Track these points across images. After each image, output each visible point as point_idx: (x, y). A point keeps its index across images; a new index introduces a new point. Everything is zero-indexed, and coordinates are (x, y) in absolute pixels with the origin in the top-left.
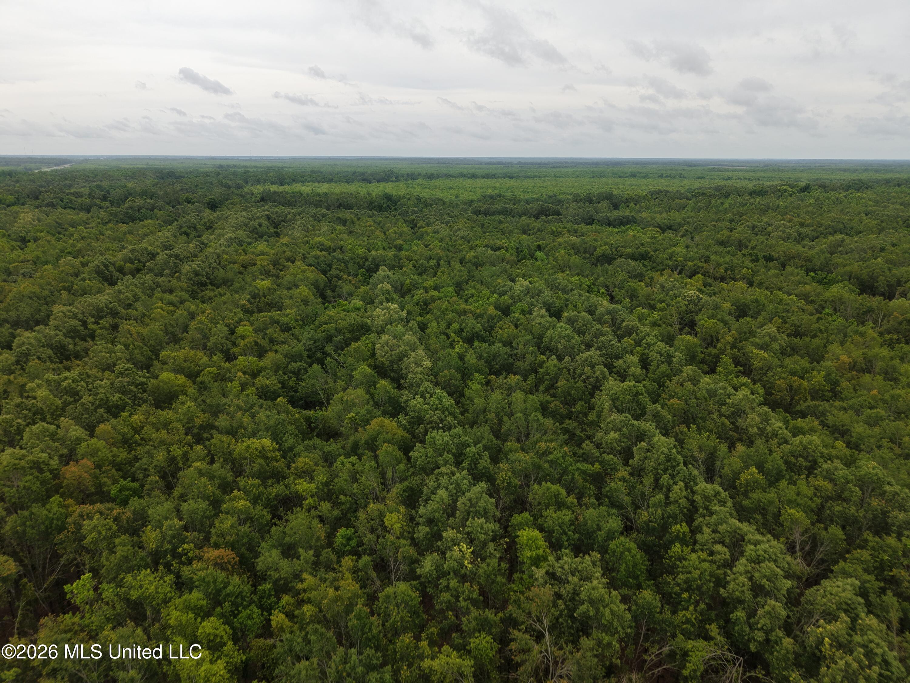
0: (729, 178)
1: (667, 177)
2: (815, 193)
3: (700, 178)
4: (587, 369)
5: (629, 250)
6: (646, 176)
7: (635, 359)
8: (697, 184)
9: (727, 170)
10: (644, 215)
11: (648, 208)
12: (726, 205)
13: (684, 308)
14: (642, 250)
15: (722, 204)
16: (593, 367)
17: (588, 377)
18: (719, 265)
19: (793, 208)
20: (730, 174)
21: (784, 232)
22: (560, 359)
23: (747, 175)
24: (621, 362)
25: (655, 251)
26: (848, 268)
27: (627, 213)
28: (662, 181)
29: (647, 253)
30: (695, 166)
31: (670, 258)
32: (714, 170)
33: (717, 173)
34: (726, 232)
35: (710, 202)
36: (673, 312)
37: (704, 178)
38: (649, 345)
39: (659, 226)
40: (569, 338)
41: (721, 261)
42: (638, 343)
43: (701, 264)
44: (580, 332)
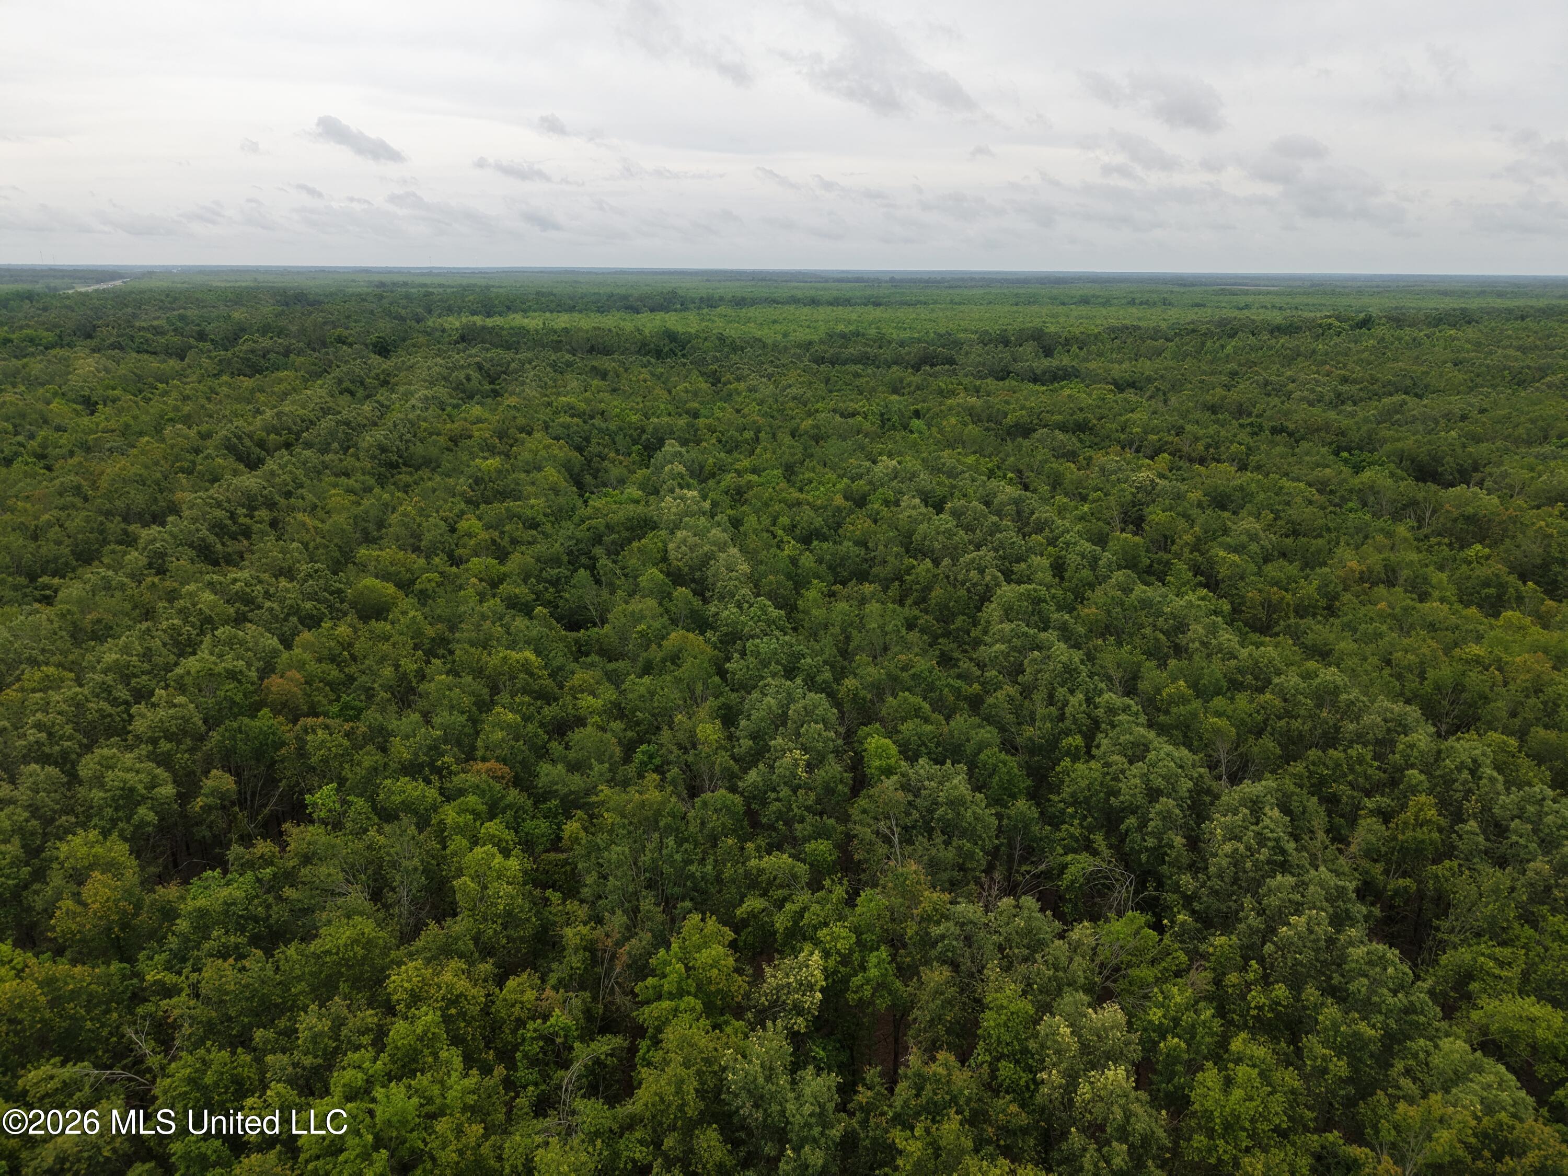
0: (1247, 307)
1: (1141, 303)
2: (1379, 331)
3: (1198, 305)
4: (973, 574)
5: (1060, 418)
6: (1107, 303)
7: (1045, 562)
8: (1191, 315)
9: (1246, 293)
10: (1092, 365)
11: (1100, 354)
12: (1229, 349)
13: (1130, 497)
14: (1080, 416)
15: (1223, 347)
16: (982, 571)
17: (975, 585)
18: (1197, 439)
19: (1338, 353)
20: (1249, 299)
21: (1313, 391)
22: (936, 563)
23: (1278, 301)
24: (1023, 565)
25: (1100, 419)
26: (1399, 445)
27: (1066, 361)
28: (1133, 310)
29: (1086, 422)
30: (1193, 285)
31: (1123, 430)
32: (1223, 292)
33: (1227, 298)
34: (1220, 391)
35: (1203, 344)
36: (1113, 504)
37: (1204, 306)
38: (1067, 544)
39: (1115, 383)
40: (949, 534)
41: (1201, 433)
42: (1052, 542)
43: (1170, 439)
44: (969, 529)
